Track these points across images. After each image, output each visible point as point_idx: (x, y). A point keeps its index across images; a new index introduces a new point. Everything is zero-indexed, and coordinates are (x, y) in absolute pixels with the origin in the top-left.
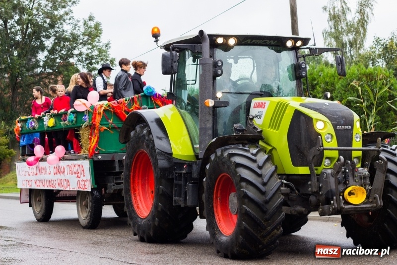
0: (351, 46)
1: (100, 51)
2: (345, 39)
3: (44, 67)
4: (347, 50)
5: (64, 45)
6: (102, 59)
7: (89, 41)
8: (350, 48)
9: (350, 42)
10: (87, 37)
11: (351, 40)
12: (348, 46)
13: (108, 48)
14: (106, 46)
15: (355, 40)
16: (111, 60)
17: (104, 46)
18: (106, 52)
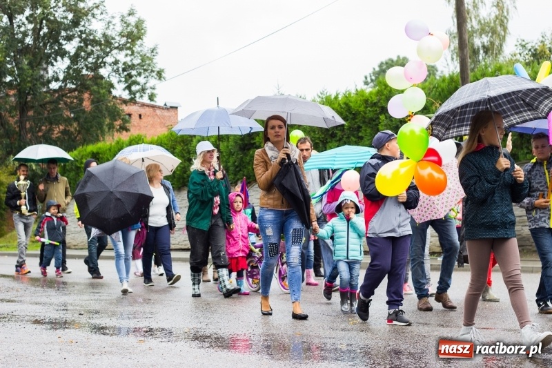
0: (486, 52)
1: (144, 58)
2: (478, 42)
3: (64, 80)
4: (481, 58)
5: (92, 51)
6: (145, 70)
7: (128, 45)
8: (484, 55)
9: (484, 47)
11: (486, 44)
12: (481, 52)
13: (154, 54)
14: (152, 52)
15: (492, 43)
16: (158, 72)
17: (150, 51)
18: (151, 59)
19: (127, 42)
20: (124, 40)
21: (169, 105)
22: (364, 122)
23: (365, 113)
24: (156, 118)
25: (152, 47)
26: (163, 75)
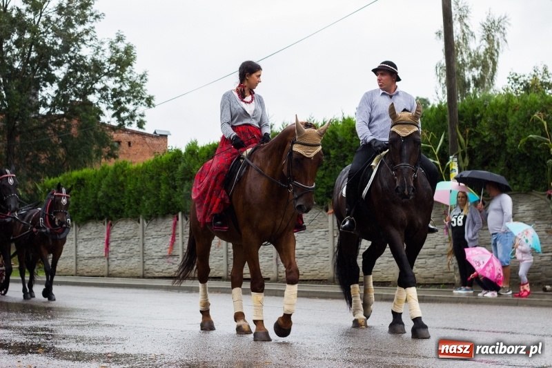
0: (477, 85)
1: (133, 85)
2: (469, 75)
3: (53, 106)
4: (471, 91)
5: (81, 76)
6: (135, 97)
8: (474, 88)
9: (474, 79)
10: (114, 65)
11: (477, 77)
12: (472, 85)
13: (143, 80)
14: (142, 78)
15: (483, 78)
16: (147, 99)
17: (139, 78)
18: (140, 86)
19: (116, 68)
20: (113, 67)
21: (158, 133)
22: (350, 151)
23: (352, 142)
24: (146, 145)
25: (142, 73)
26: (153, 102)
